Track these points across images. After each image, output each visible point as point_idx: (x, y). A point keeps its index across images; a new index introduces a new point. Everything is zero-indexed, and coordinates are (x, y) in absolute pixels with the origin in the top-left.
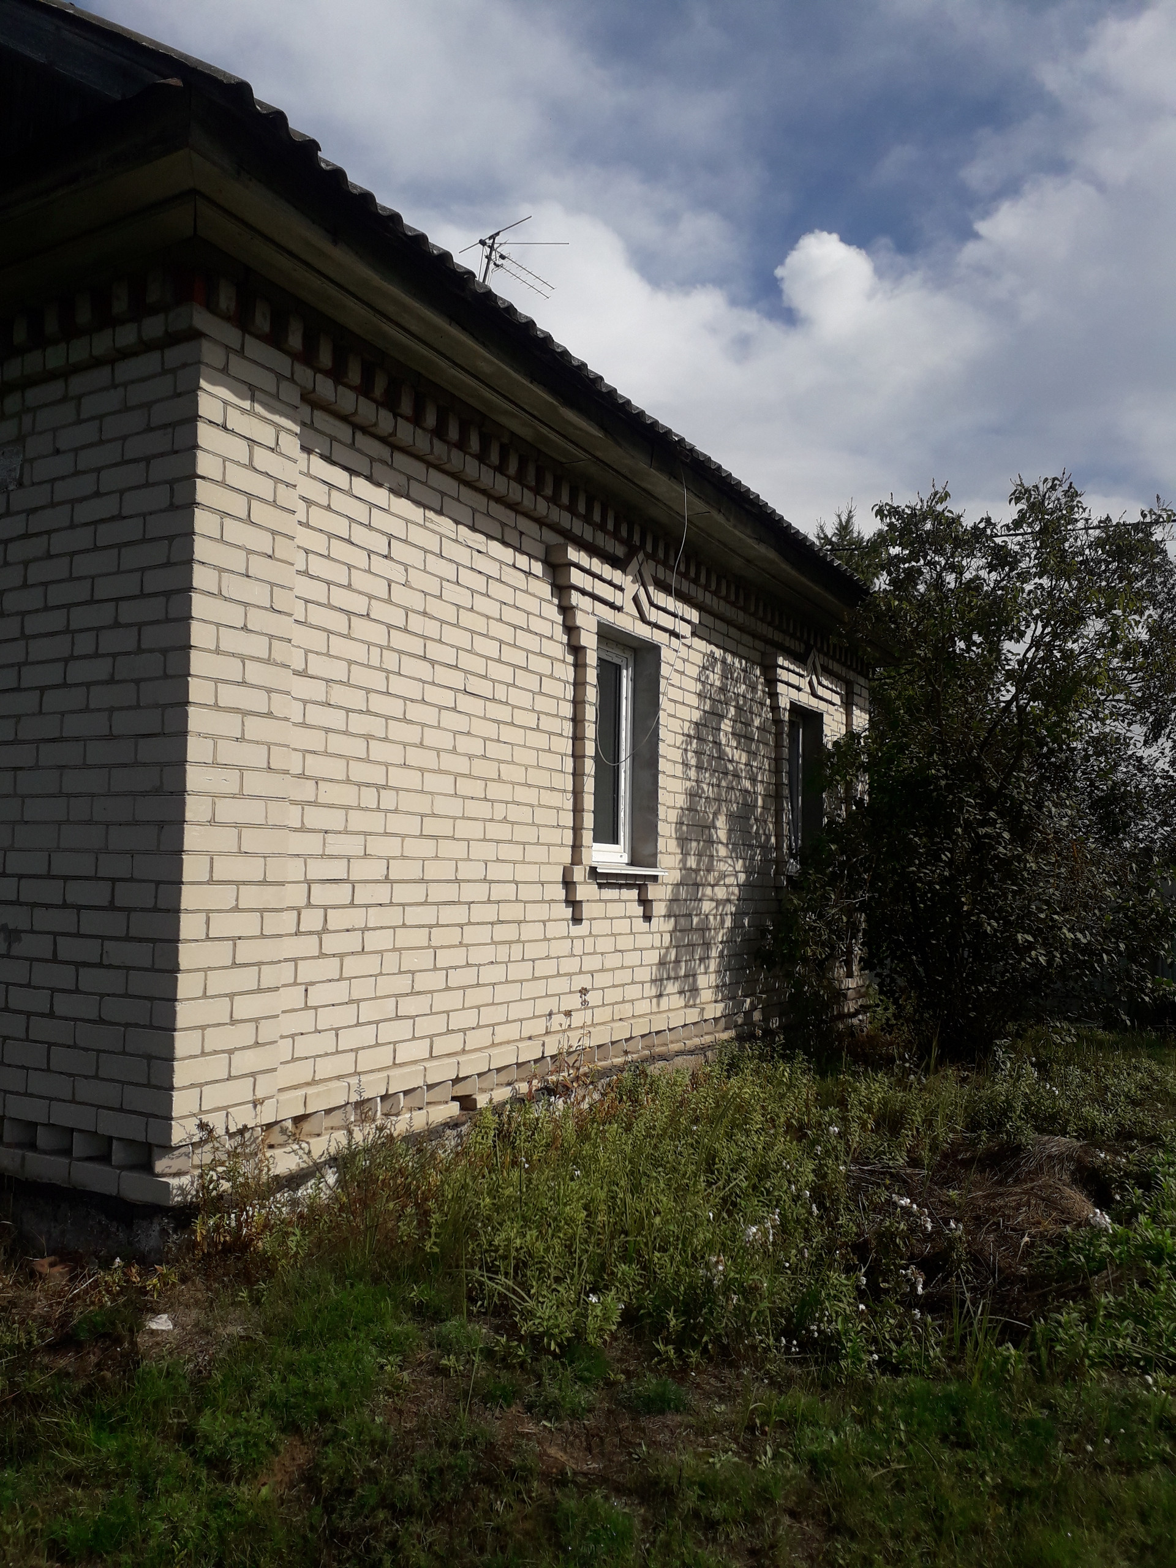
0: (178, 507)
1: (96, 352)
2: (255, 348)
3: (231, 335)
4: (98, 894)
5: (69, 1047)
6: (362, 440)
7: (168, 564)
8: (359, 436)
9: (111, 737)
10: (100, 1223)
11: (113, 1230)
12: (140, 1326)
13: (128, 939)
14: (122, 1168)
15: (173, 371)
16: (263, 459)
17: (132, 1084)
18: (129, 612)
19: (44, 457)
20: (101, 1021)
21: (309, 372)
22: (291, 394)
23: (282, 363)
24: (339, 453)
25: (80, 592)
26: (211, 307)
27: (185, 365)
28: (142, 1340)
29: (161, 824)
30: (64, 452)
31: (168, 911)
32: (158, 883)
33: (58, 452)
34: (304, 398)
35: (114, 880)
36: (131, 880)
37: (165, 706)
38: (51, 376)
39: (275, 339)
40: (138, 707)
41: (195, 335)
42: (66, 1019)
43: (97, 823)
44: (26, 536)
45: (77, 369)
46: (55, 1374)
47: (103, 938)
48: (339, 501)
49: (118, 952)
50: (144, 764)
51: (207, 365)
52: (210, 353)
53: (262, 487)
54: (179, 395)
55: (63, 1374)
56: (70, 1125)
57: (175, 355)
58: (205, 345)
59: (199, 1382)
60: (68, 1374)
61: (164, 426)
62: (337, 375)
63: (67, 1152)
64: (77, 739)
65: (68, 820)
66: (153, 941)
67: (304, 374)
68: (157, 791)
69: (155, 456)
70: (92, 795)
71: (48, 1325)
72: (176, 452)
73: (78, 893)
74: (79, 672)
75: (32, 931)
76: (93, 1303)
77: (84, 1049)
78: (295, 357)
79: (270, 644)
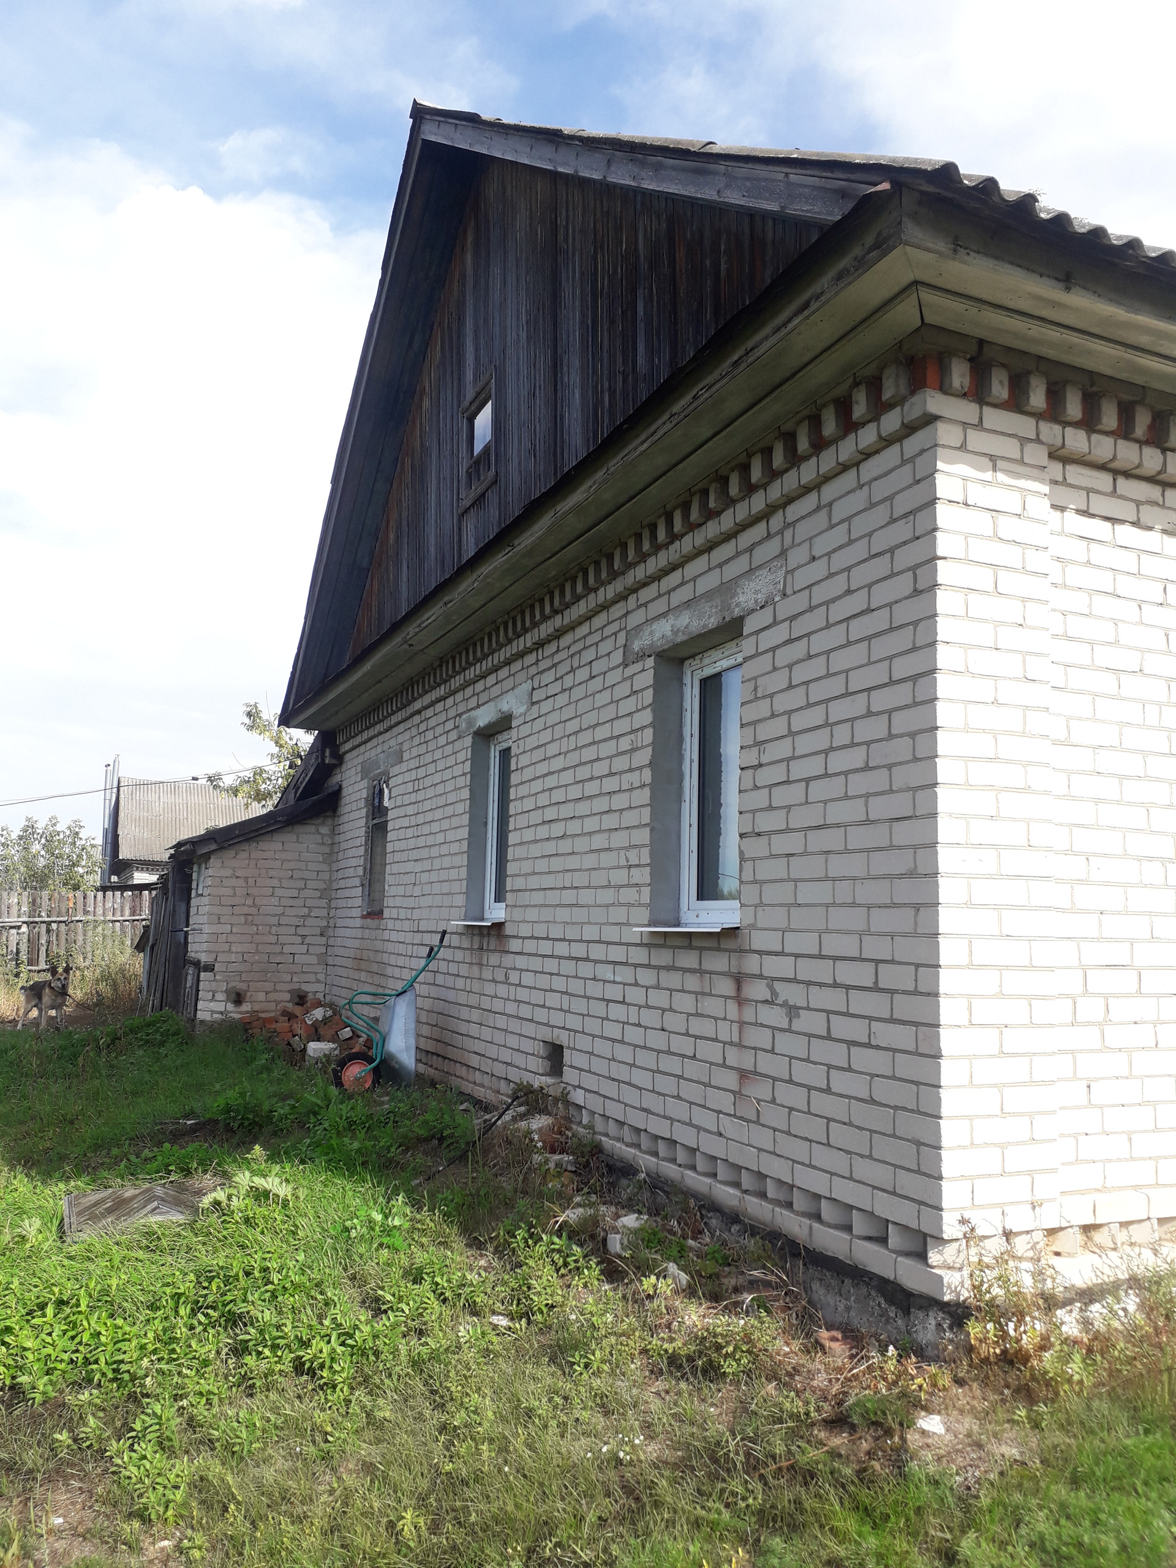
0: (922, 592)
1: (842, 458)
2: (994, 417)
3: (968, 410)
4: (862, 975)
5: (845, 1124)
6: (1123, 484)
7: (914, 649)
8: (1121, 481)
9: (868, 822)
10: (879, 1305)
11: (892, 1315)
12: (911, 1424)
13: (892, 1021)
14: (900, 1253)
15: (912, 460)
16: (1008, 527)
17: (903, 1168)
18: (881, 700)
19: (803, 566)
20: (872, 1101)
21: (1057, 428)
22: (1037, 454)
23: (1024, 425)
24: (1099, 504)
25: (836, 686)
26: (944, 388)
27: (923, 451)
28: (912, 1437)
29: (917, 907)
30: (819, 558)
31: (929, 994)
32: (917, 966)
33: (814, 559)
34: (1052, 456)
35: (877, 962)
36: (892, 962)
37: (915, 789)
38: (806, 490)
39: (1016, 403)
40: (891, 791)
41: (930, 419)
42: (842, 1096)
43: (860, 905)
44: (790, 641)
45: (827, 479)
46: (828, 1452)
47: (871, 1019)
48: (1099, 554)
49: (885, 1034)
50: (899, 848)
51: (944, 446)
52: (946, 433)
53: (1010, 556)
54: (918, 482)
55: (834, 1454)
56: (850, 1202)
57: (912, 444)
58: (941, 427)
59: (966, 1500)
60: (840, 1456)
61: (905, 516)
62: (1089, 423)
63: (848, 1228)
64: (838, 826)
65: (834, 903)
66: (916, 1024)
67: (1051, 432)
68: (912, 874)
69: (898, 546)
70: (854, 879)
71: (826, 1399)
72: (918, 538)
73: (848, 973)
74: (839, 762)
75: (808, 1008)
76: (869, 1387)
77: (858, 1127)
78: (1038, 416)
79: (1025, 716)
